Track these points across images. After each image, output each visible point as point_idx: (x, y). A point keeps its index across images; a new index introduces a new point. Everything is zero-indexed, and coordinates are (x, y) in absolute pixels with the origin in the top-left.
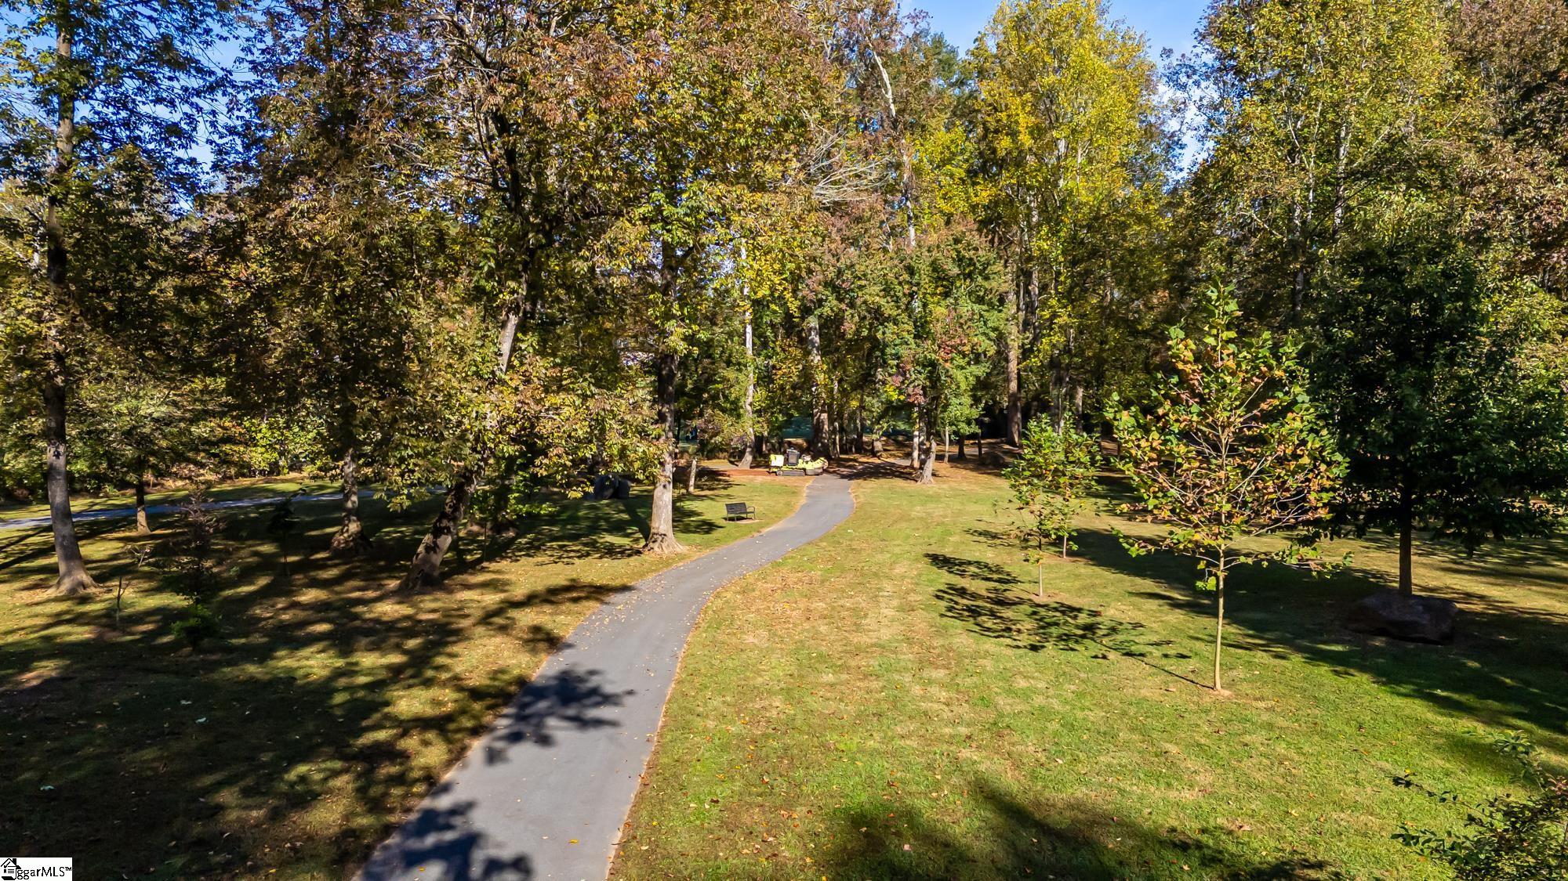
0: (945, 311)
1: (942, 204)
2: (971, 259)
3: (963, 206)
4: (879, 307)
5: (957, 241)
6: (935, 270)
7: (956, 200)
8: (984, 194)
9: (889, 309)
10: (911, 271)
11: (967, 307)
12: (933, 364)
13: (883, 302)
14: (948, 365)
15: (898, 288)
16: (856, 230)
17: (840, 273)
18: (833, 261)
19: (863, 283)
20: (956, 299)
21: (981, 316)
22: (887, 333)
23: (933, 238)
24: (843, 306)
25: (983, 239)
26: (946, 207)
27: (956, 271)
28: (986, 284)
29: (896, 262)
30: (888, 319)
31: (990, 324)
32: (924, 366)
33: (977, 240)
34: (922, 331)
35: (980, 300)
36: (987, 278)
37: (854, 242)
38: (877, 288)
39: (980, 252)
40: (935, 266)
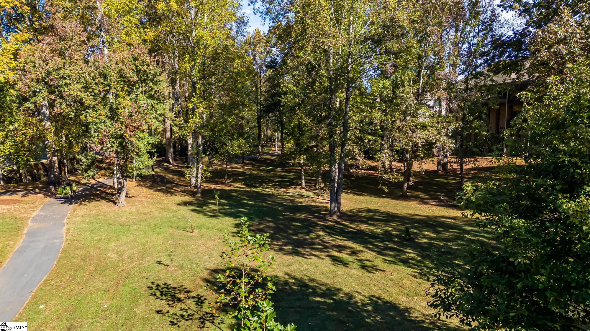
0: (129, 103)
1: (125, 37)
2: (145, 71)
3: (138, 40)
4: (81, 99)
5: (135, 59)
6: (121, 76)
7: (133, 36)
8: (151, 34)
9: (88, 100)
10: (105, 77)
11: (144, 101)
12: (122, 136)
13: (83, 95)
14: (132, 139)
15: (95, 87)
16: (60, 45)
17: (49, 73)
18: (43, 64)
19: (68, 81)
20: (137, 96)
21: (153, 106)
22: (89, 116)
23: (118, 56)
24: (53, 97)
25: (152, 59)
26: (128, 40)
27: (135, 78)
28: (155, 87)
29: (93, 69)
30: (88, 107)
31: (159, 112)
32: (116, 138)
33: (148, 60)
34: (113, 115)
35: (151, 97)
36: (155, 84)
37: (61, 54)
38: (79, 86)
39: (151, 67)
40: (121, 74)
